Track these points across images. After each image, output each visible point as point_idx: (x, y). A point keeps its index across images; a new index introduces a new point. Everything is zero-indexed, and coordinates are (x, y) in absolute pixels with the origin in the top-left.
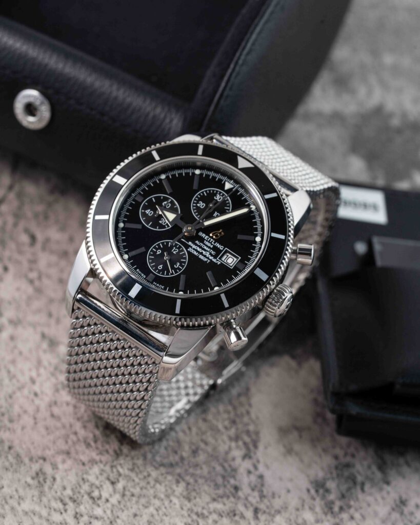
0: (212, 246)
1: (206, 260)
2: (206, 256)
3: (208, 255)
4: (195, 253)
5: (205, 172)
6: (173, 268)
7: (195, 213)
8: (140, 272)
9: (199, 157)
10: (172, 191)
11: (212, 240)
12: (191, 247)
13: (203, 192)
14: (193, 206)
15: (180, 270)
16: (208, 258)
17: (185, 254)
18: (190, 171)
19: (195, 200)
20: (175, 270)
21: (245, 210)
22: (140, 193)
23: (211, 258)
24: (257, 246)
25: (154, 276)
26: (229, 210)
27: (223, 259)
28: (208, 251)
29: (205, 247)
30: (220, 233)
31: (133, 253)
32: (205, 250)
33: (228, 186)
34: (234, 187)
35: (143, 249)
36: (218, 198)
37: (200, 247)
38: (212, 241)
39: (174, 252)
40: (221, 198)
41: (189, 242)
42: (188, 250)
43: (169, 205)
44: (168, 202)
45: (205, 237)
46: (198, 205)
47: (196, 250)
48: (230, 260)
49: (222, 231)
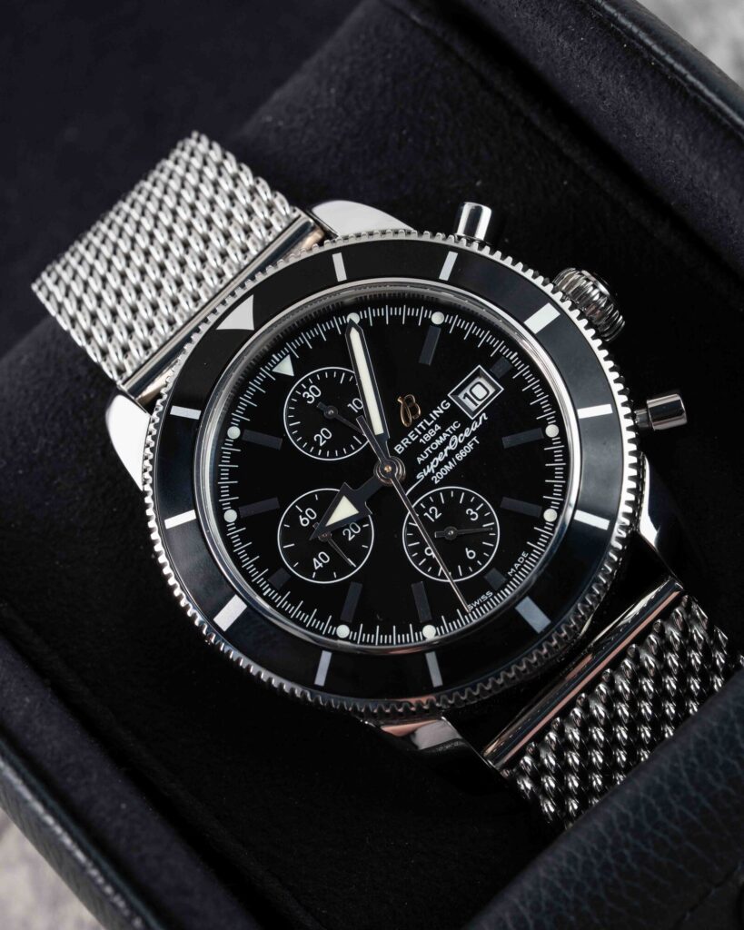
0: (438, 427)
1: (470, 446)
2: (461, 443)
3: (457, 440)
4: (448, 468)
5: (239, 415)
6: (477, 526)
7: (341, 454)
8: (477, 603)
10: (276, 499)
11: (421, 425)
12: (431, 475)
13: (291, 429)
14: (323, 455)
15: (485, 509)
16: (467, 440)
17: (446, 493)
18: (229, 449)
19: (307, 449)
20: (483, 520)
21: (355, 337)
22: (265, 577)
23: (467, 434)
24: (456, 322)
25: (493, 571)
26: (348, 375)
28: (448, 439)
29: (438, 443)
30: (407, 402)
31: (423, 611)
32: (446, 443)
33: (286, 368)
34: (291, 353)
35: (418, 589)
36: (311, 395)
37: (435, 454)
38: (424, 424)
39: (437, 517)
40: (313, 389)
41: (418, 477)
42: (436, 482)
43: (309, 512)
44: (301, 513)
45: (410, 440)
46: (321, 444)
47: (442, 464)
48: (479, 392)
49: (402, 399)
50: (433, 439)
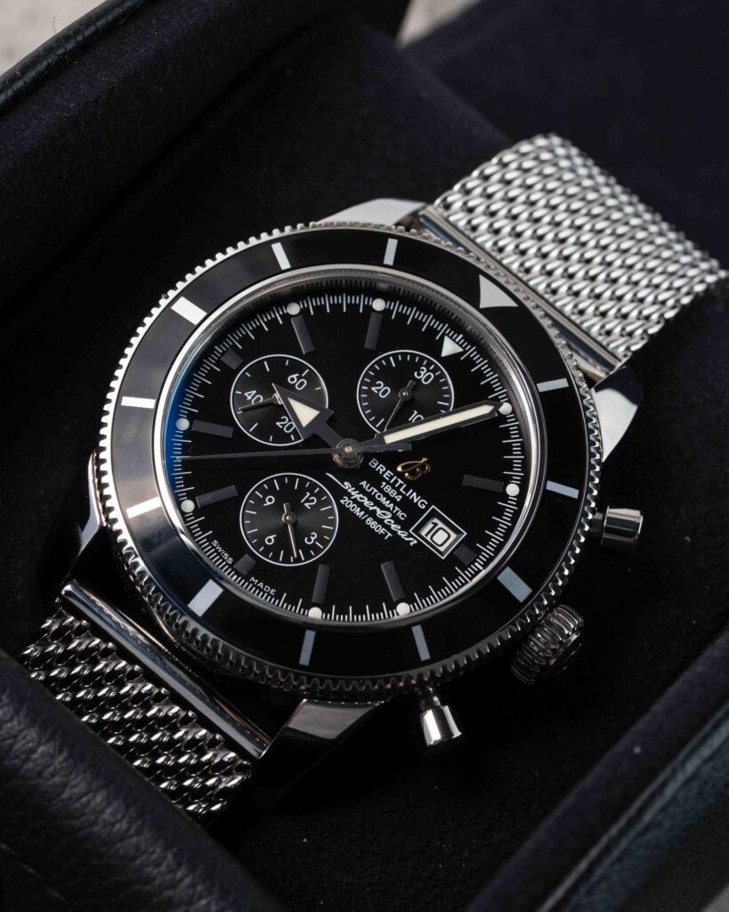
0: (399, 498)
1: (382, 531)
2: (384, 520)
3: (387, 518)
4: (358, 512)
5: (397, 308)
6: (300, 544)
7: (364, 408)
8: (220, 549)
9: (387, 270)
10: (312, 349)
11: (400, 481)
12: (349, 495)
13: (386, 358)
14: (362, 392)
15: (318, 550)
16: (388, 528)
17: (331, 512)
18: (361, 301)
19: (367, 375)
20: (306, 549)
21: (484, 410)
22: (234, 346)
23: (393, 527)
24: (510, 508)
25: (254, 562)
26: (446, 408)
27: (423, 533)
28: (388, 509)
29: (383, 500)
30: (422, 467)
31: (208, 498)
32: (382, 507)
33: (449, 347)
34: (465, 352)
35: (231, 490)
36: (423, 375)
37: (371, 498)
38: (401, 485)
39: (306, 505)
40: (429, 377)
41: (346, 483)
42: (342, 501)
43: (302, 383)
44: (301, 374)
45: (384, 473)
46: (373, 389)
47: (361, 505)
48: (440, 537)
49: (426, 462)
50: (386, 495)
